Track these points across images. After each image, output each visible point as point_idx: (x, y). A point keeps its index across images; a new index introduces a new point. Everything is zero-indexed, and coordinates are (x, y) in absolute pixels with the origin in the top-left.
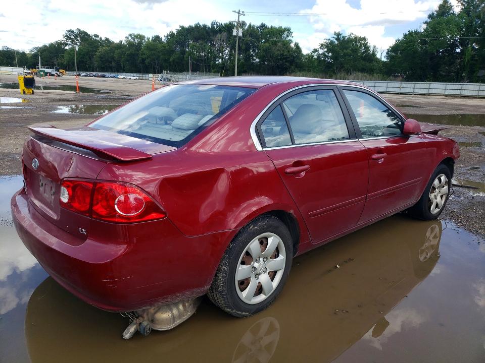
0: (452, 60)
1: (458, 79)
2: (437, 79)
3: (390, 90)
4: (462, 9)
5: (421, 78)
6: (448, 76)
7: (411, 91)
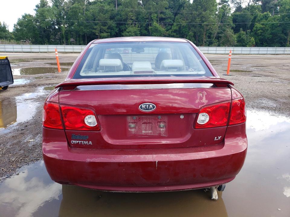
0: (56, 33)
1: (60, 43)
2: (50, 43)
3: (24, 50)
4: (53, 4)
5: (42, 43)
6: (56, 41)
7: (38, 50)
